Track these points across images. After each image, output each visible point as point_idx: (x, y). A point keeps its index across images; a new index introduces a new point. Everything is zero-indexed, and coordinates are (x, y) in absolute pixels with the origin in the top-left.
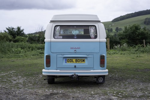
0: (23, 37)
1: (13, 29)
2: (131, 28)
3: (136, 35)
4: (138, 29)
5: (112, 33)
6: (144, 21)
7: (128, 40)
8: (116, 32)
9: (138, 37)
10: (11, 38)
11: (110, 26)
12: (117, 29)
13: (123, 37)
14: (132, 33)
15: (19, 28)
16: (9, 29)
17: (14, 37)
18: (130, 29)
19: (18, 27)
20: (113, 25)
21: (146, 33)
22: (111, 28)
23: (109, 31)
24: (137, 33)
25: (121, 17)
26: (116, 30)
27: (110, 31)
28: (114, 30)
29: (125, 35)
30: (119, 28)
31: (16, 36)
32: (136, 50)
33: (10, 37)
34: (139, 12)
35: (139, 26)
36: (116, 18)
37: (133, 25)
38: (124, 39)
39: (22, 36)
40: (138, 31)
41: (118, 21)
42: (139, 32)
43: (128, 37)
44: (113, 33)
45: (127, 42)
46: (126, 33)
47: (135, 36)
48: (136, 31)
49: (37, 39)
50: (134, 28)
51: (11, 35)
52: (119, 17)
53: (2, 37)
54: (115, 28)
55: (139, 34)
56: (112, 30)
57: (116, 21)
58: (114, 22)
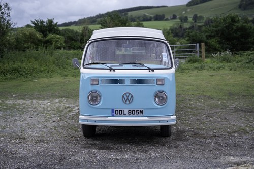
0: (58, 36)
1: (42, 22)
2: (224, 20)
3: (233, 31)
4: (235, 22)
5: (186, 23)
6: (239, 3)
7: (219, 40)
8: (193, 21)
9: (236, 33)
10: (40, 38)
11: (184, 12)
12: (195, 18)
13: (213, 34)
14: (226, 27)
15: (50, 22)
16: (36, 22)
17: (45, 36)
18: (222, 21)
19: (49, 20)
20: (189, 10)
21: (248, 28)
22: (185, 15)
23: (181, 21)
24: (234, 27)
26: (193, 20)
27: (183, 21)
28: (190, 19)
29: (216, 31)
30: (198, 15)
31: (47, 34)
32: (248, 61)
33: (39, 35)
37: (228, 16)
38: (214, 36)
39: (58, 34)
41: (197, 4)
42: (237, 26)
43: (220, 35)
44: (189, 24)
45: (218, 41)
47: (231, 32)
48: (233, 25)
49: (79, 38)
50: (230, 20)
51: (39, 31)
53: (27, 35)
54: (192, 16)
55: (238, 29)
56: (188, 20)
57: (194, 5)
58: (191, 5)
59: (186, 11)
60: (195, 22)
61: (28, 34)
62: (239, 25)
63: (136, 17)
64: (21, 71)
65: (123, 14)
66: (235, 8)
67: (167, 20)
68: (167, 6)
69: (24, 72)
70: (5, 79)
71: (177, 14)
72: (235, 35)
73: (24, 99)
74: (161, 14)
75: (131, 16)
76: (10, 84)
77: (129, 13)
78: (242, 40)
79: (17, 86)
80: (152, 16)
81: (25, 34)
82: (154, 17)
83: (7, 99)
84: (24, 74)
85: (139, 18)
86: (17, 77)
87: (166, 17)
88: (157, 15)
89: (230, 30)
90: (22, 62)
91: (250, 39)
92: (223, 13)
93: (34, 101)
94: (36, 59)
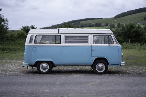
1: (28, 27)
4: (133, 28)
5: (114, 28)
6: (144, 17)
8: (118, 27)
9: (133, 34)
11: (112, 22)
12: (119, 25)
16: (25, 27)
18: (126, 27)
19: (32, 26)
20: (115, 21)
21: (139, 31)
22: (113, 24)
23: (111, 27)
24: (132, 31)
25: (122, 14)
26: (117, 26)
28: (116, 26)
30: (121, 24)
33: (26, 34)
34: (139, 9)
35: (134, 25)
36: (118, 15)
37: (129, 24)
38: (121, 35)
40: (133, 29)
41: (120, 17)
43: (124, 35)
45: (123, 38)
46: (123, 31)
47: (130, 33)
48: (131, 29)
50: (130, 27)
51: (26, 32)
52: (121, 14)
54: (117, 24)
55: (134, 32)
56: (114, 26)
57: (118, 18)
58: (116, 18)
59: (113, 21)
60: (119, 27)
61: (20, 33)
62: (135, 29)
63: (84, 25)
64: (11, 49)
65: (77, 23)
66: (141, 20)
67: (102, 26)
68: (102, 18)
69: (13, 50)
70: (4, 53)
71: (108, 23)
72: (132, 35)
73: (10, 60)
74: (99, 23)
75: (82, 24)
76: (6, 54)
77: (81, 22)
78: (136, 37)
79: (8, 55)
80: (94, 24)
81: (19, 33)
82: (95, 24)
83: (3, 60)
84: (13, 51)
85: (86, 25)
86: (9, 52)
87: (102, 25)
88: (97, 24)
89: (130, 32)
90: (12, 45)
91: (140, 37)
92: (135, 23)
93: (15, 61)
94: (19, 44)
